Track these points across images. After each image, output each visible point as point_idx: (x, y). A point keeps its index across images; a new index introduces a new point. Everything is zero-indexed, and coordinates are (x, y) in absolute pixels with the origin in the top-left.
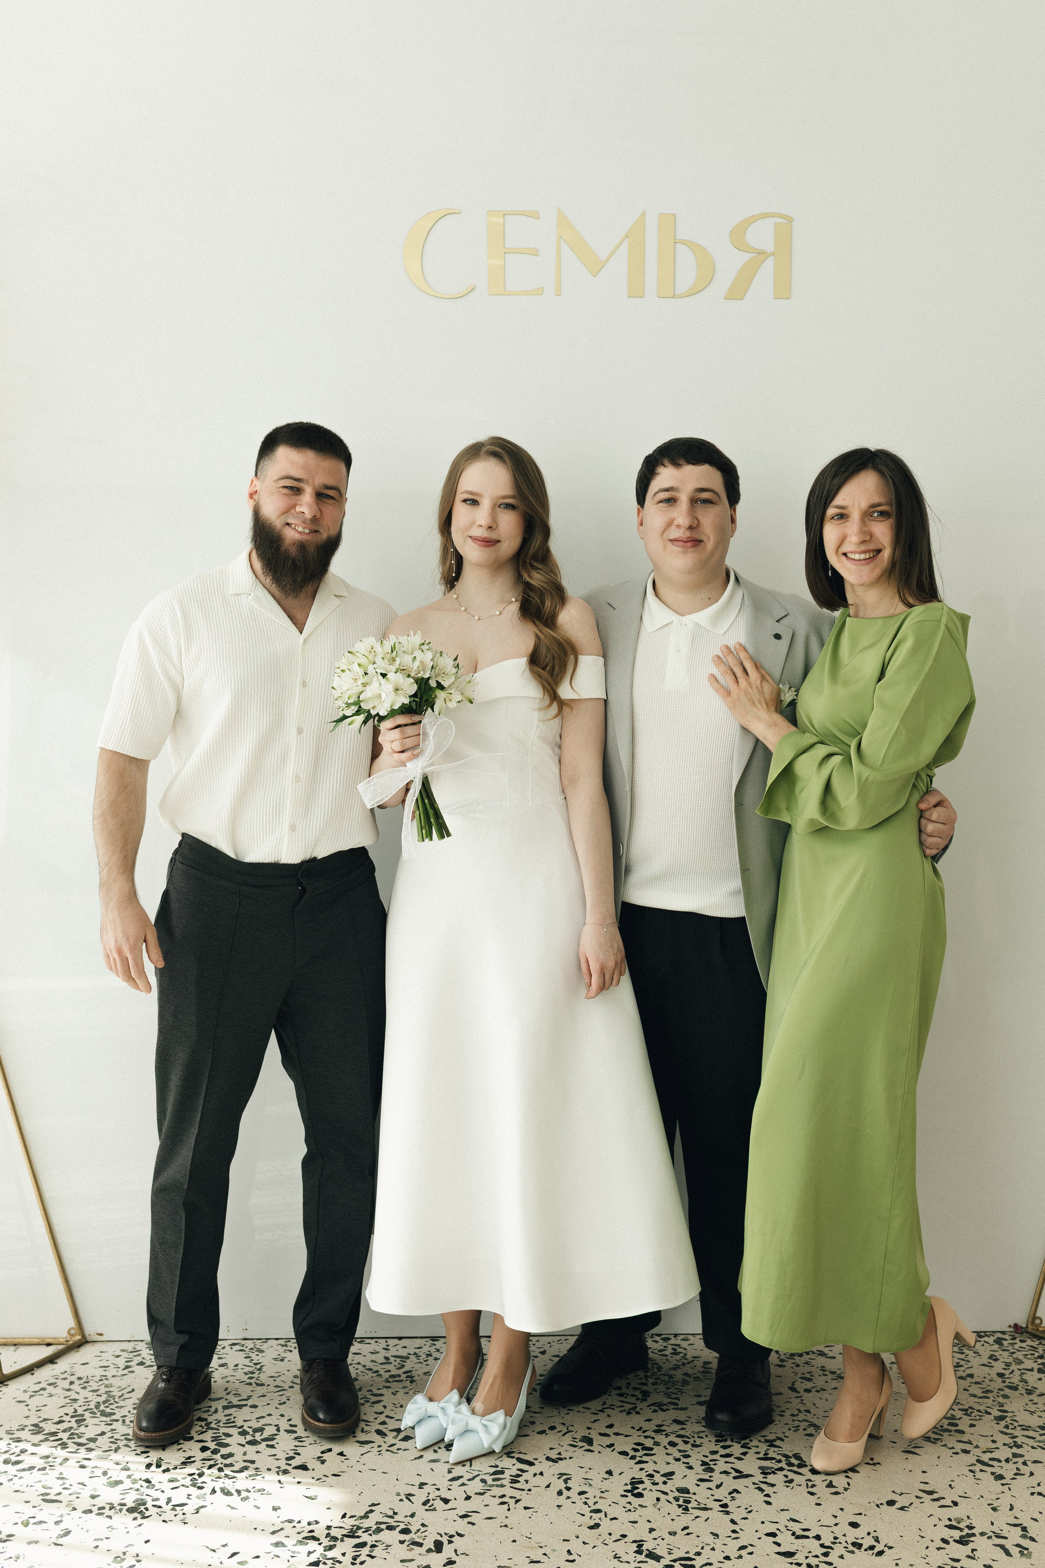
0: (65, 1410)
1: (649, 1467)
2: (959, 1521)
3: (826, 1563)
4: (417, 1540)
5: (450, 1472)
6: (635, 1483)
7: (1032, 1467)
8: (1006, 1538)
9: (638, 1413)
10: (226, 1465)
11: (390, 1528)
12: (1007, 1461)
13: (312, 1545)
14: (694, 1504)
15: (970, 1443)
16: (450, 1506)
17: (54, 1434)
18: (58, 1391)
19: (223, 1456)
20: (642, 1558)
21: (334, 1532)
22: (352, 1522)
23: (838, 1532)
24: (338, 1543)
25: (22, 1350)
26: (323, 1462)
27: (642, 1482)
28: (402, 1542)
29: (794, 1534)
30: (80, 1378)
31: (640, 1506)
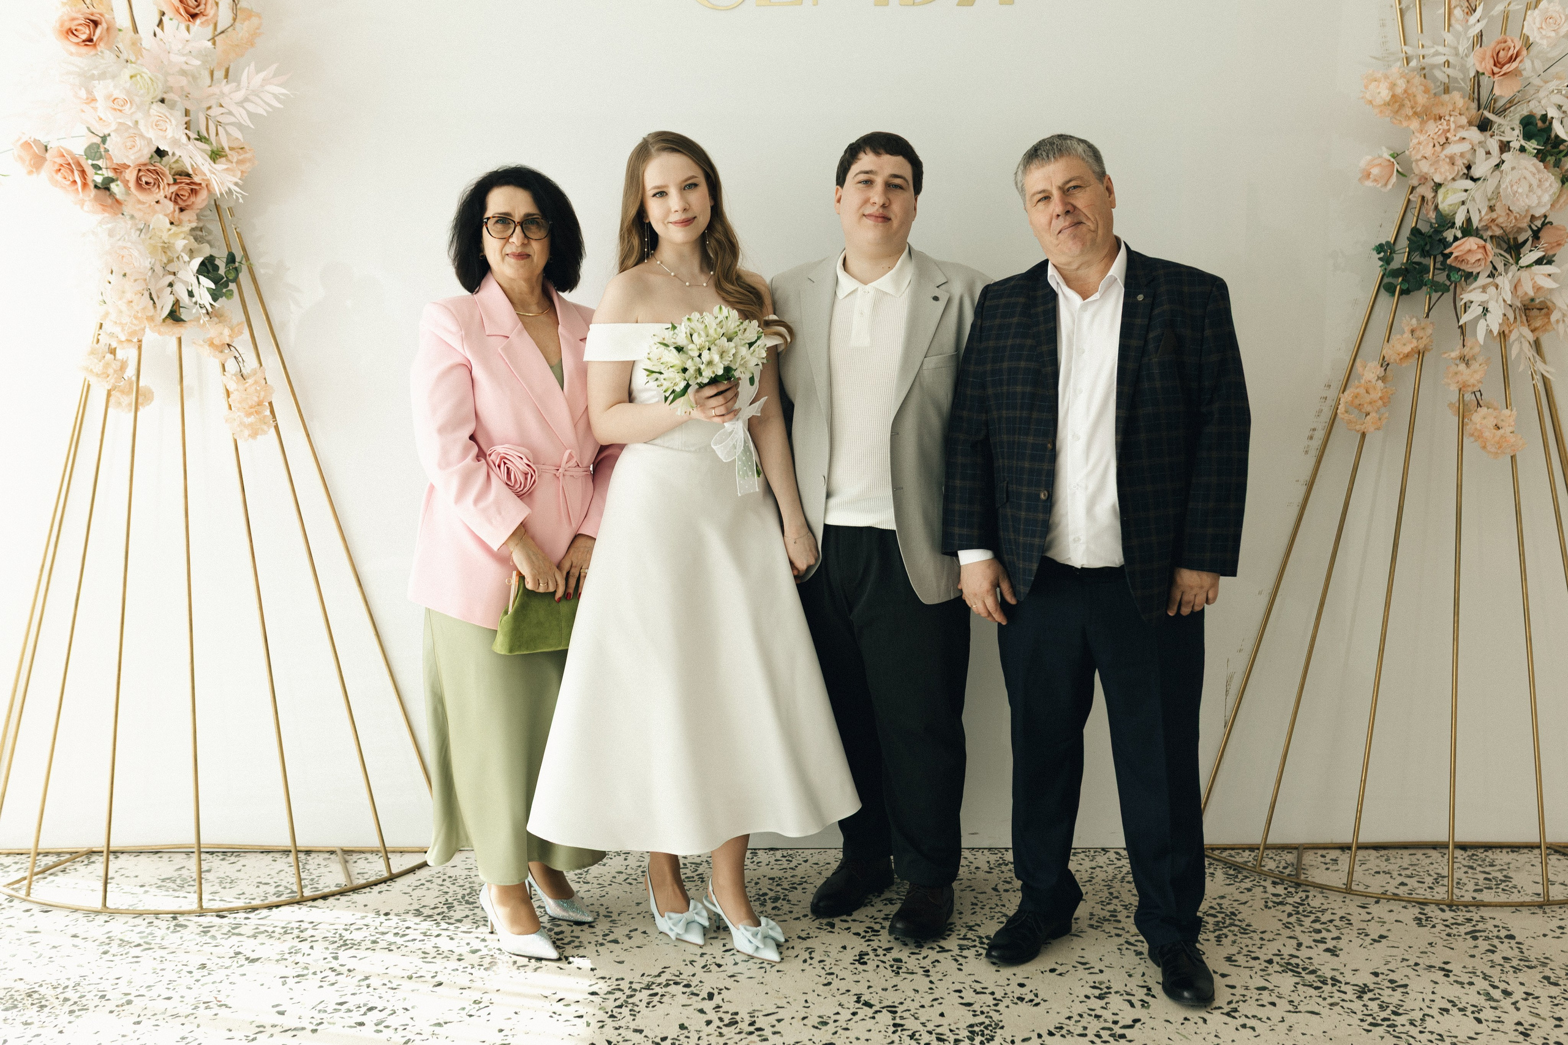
0: (440, 899)
1: (875, 944)
2: (1101, 983)
3: (995, 1011)
4: (695, 992)
5: (724, 945)
6: (862, 955)
8: (1134, 995)
9: (873, 906)
10: (558, 939)
11: (676, 983)
13: (618, 994)
14: (904, 970)
15: (1123, 929)
16: (722, 969)
17: (430, 916)
18: (434, 886)
19: (556, 933)
20: (860, 1005)
21: (634, 986)
22: (649, 979)
23: (1008, 990)
24: (637, 993)
25: (407, 856)
26: (630, 938)
27: (868, 954)
28: (684, 993)
29: (975, 991)
30: (450, 877)
31: (864, 971)
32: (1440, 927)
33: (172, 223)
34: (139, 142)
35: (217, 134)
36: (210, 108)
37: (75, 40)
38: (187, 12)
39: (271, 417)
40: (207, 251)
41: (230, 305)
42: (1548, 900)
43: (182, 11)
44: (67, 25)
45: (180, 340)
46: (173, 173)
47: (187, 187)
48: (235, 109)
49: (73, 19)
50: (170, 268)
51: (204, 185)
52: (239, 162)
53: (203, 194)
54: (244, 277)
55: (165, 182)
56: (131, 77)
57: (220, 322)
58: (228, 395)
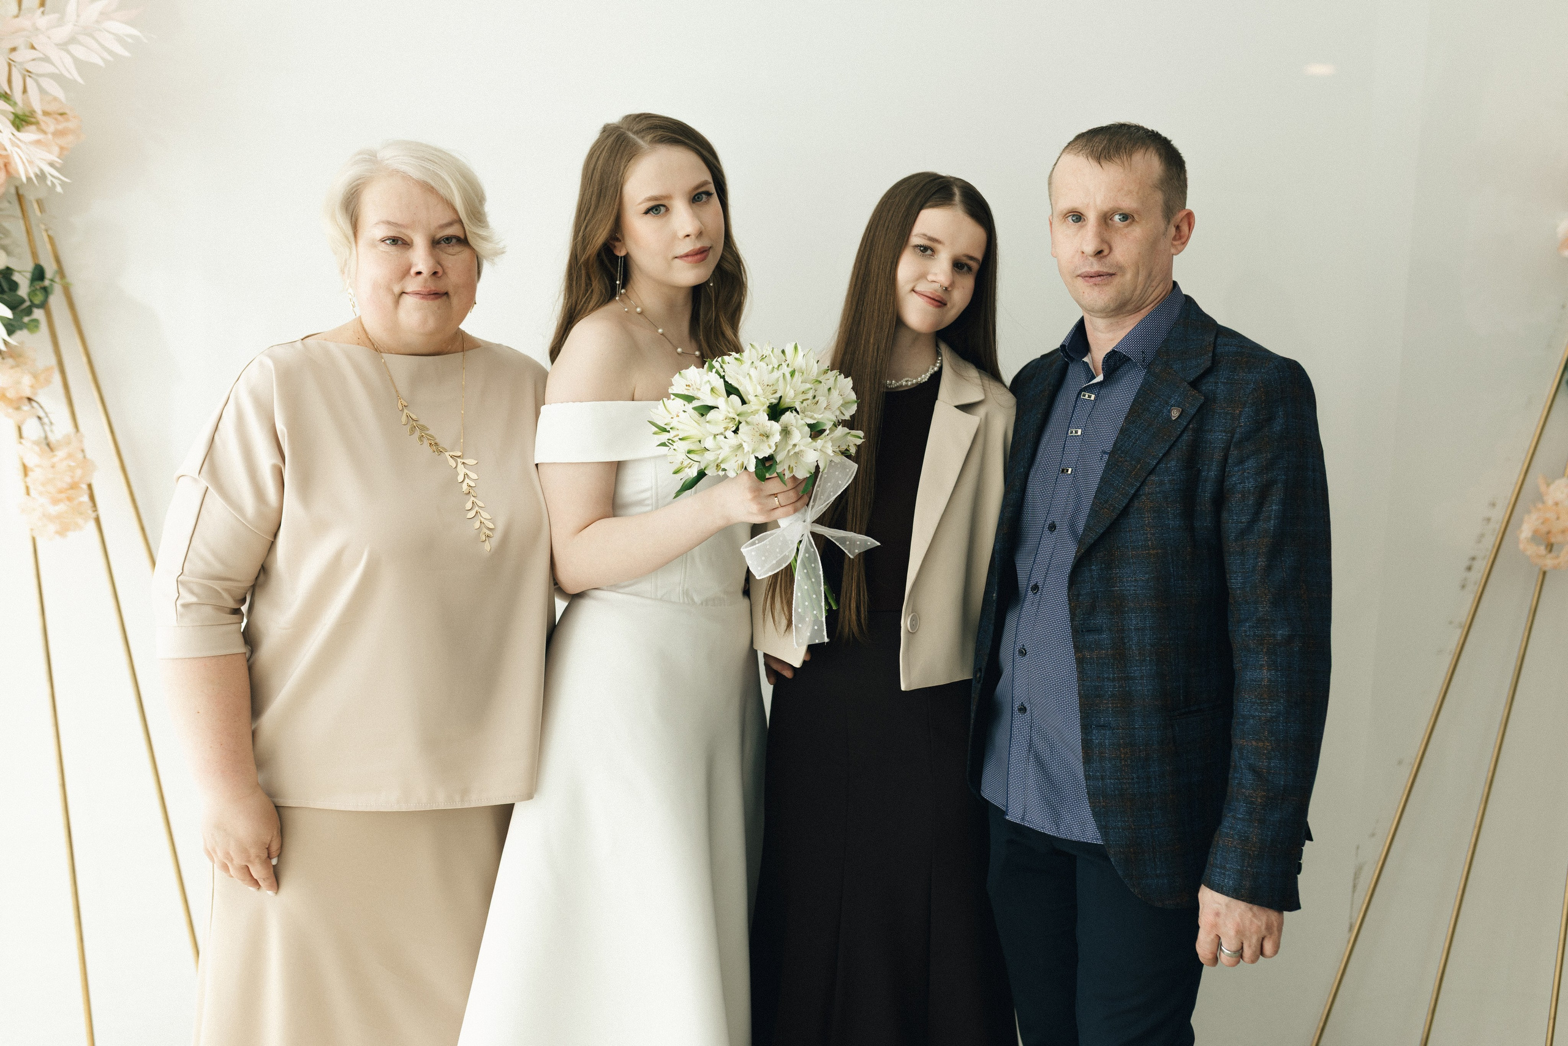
35: (25, 91)
36: (14, 49)
39: (90, 504)
41: (34, 342)
48: (54, 54)
52: (57, 134)
54: (56, 301)
57: (18, 366)
58: (26, 475)
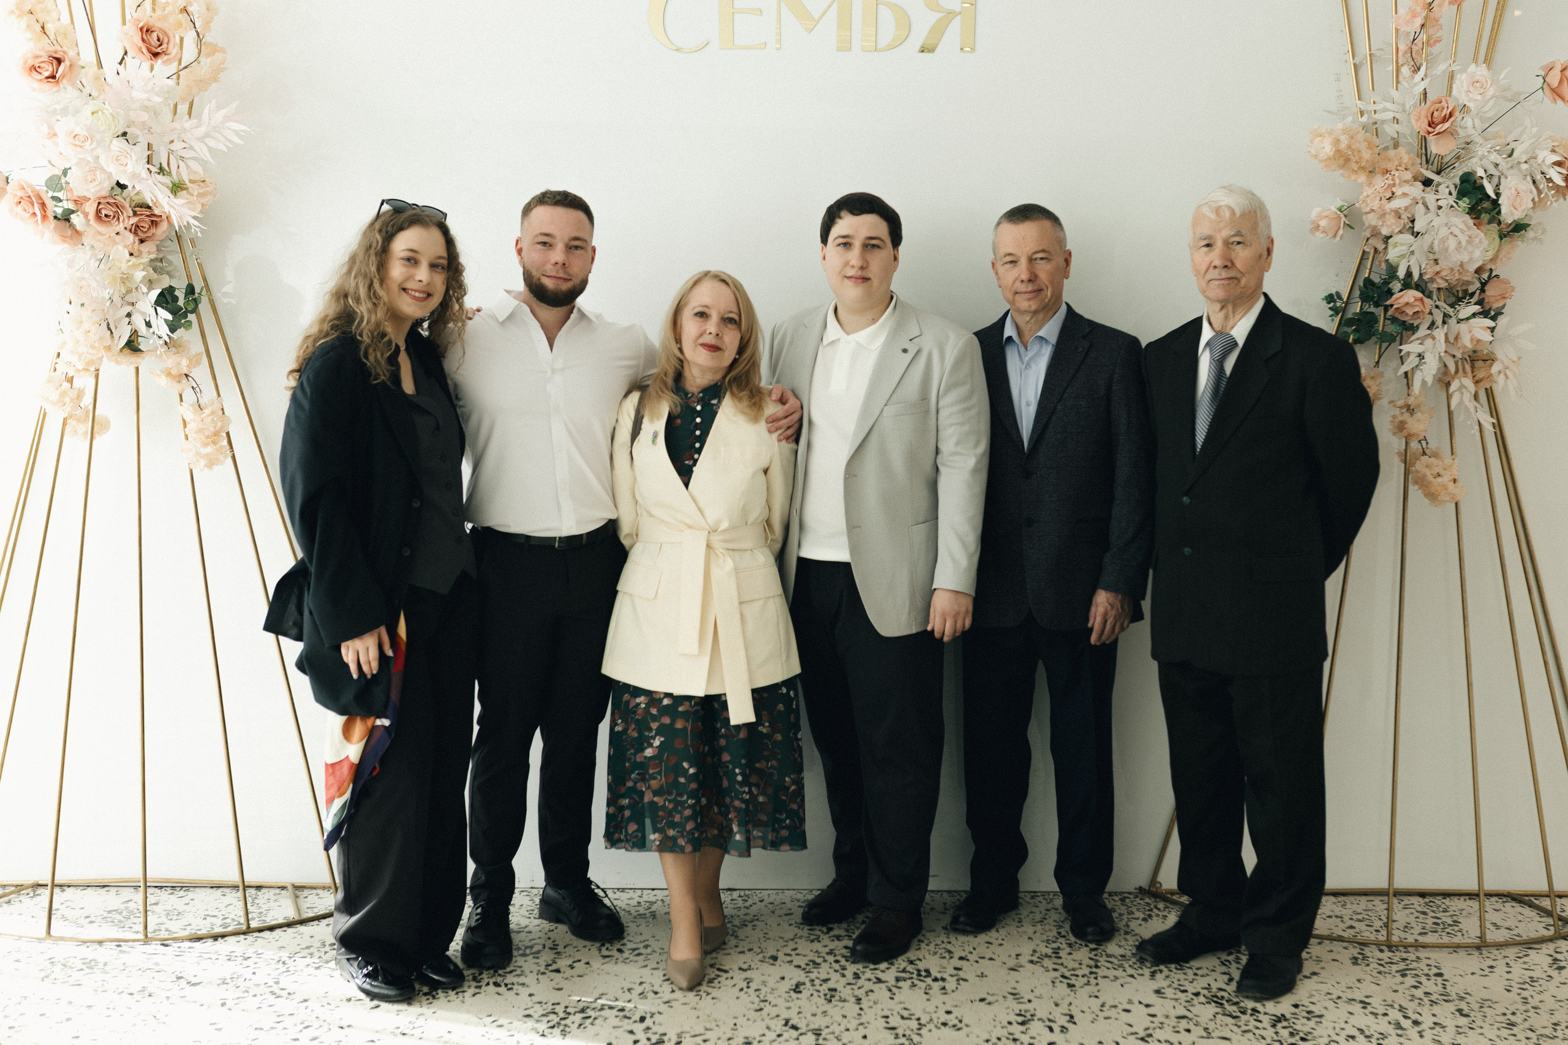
1: (813, 976)
4: (628, 1015)
6: (798, 985)
7: (1100, 980)
8: (1055, 1022)
11: (611, 1008)
12: (1083, 976)
16: (658, 995)
20: (786, 1028)
21: (569, 1010)
22: (584, 1005)
26: (572, 968)
27: (804, 984)
28: (616, 1016)
31: (798, 999)
32: (1374, 965)
33: (131, 254)
34: (100, 176)
35: (178, 168)
36: (172, 142)
37: (39, 77)
38: (149, 51)
39: (228, 447)
40: (166, 282)
41: (189, 336)
42: (1485, 942)
43: (144, 50)
44: (30, 62)
45: (137, 369)
46: (133, 205)
47: (147, 219)
48: (197, 145)
49: (37, 57)
50: (129, 298)
51: (164, 217)
52: (199, 195)
53: (164, 226)
54: (204, 307)
55: (125, 215)
56: (93, 113)
57: (178, 353)
58: (185, 426)
